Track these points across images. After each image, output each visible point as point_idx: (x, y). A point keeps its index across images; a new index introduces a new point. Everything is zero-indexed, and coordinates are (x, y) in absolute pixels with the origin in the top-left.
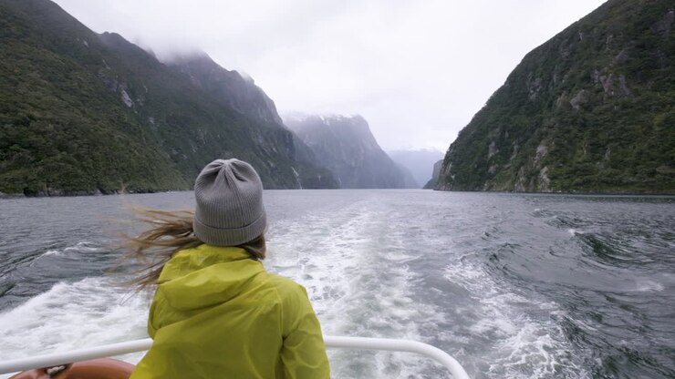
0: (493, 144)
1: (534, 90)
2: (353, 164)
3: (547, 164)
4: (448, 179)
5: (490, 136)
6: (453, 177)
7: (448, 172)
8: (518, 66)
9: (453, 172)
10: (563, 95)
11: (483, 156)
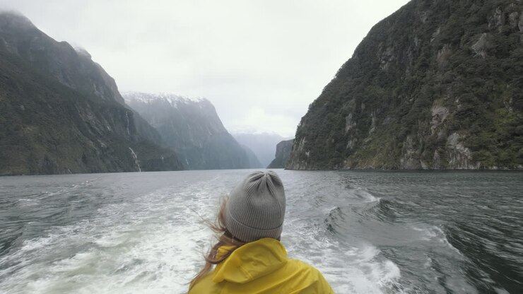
0: (350, 116)
1: (386, 60)
2: (201, 146)
3: (456, 129)
4: (302, 157)
5: (344, 107)
6: (308, 154)
7: (301, 148)
8: (365, 39)
9: (306, 148)
10: (444, 49)
11: (340, 129)
